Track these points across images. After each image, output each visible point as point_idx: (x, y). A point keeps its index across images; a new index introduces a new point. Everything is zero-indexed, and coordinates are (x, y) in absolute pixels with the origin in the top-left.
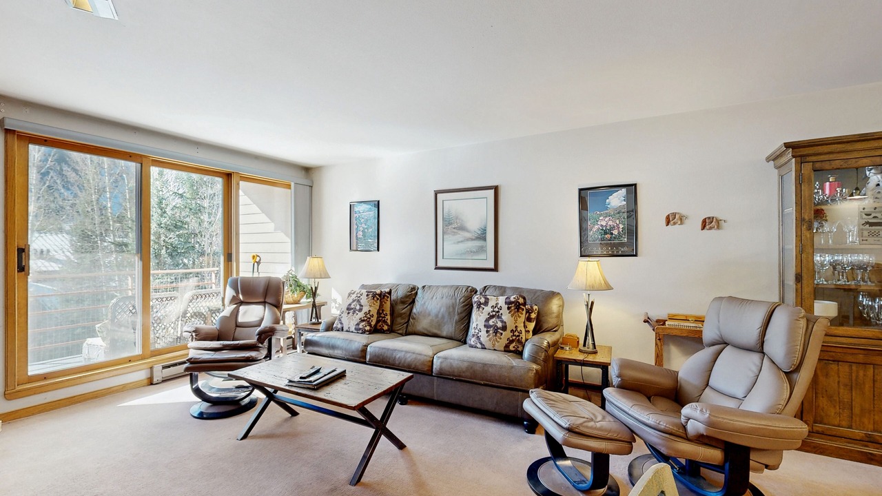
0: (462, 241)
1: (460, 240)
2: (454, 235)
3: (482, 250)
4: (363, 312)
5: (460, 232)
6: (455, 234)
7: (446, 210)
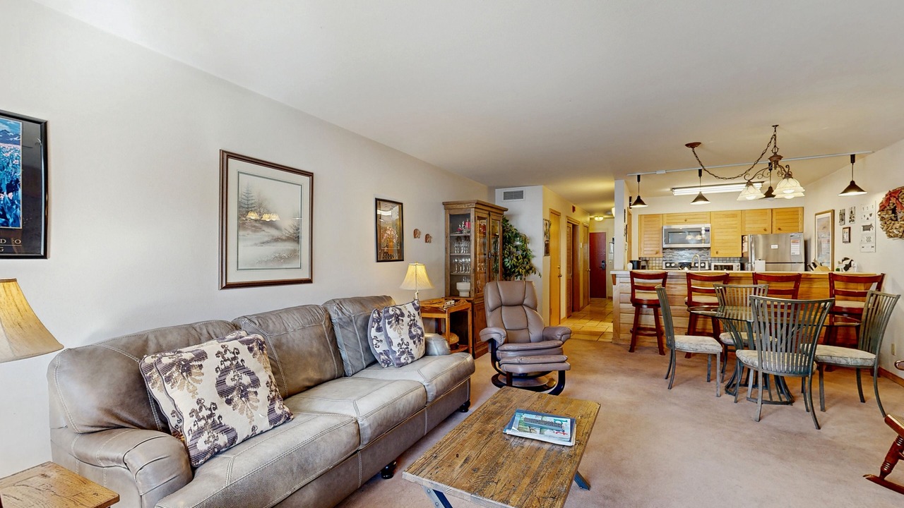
0: (268, 242)
1: (266, 239)
2: (255, 231)
3: (294, 255)
4: (263, 384)
5: (265, 228)
6: (256, 229)
7: (243, 190)
